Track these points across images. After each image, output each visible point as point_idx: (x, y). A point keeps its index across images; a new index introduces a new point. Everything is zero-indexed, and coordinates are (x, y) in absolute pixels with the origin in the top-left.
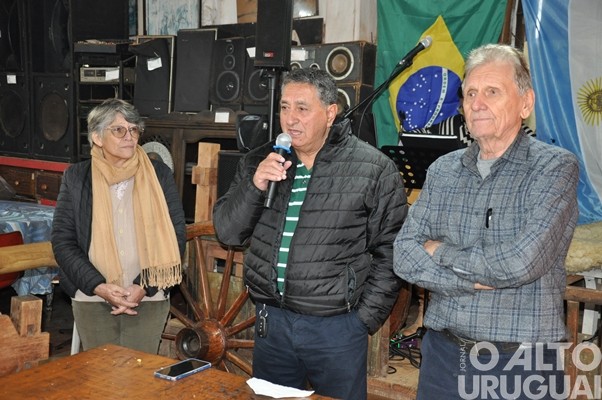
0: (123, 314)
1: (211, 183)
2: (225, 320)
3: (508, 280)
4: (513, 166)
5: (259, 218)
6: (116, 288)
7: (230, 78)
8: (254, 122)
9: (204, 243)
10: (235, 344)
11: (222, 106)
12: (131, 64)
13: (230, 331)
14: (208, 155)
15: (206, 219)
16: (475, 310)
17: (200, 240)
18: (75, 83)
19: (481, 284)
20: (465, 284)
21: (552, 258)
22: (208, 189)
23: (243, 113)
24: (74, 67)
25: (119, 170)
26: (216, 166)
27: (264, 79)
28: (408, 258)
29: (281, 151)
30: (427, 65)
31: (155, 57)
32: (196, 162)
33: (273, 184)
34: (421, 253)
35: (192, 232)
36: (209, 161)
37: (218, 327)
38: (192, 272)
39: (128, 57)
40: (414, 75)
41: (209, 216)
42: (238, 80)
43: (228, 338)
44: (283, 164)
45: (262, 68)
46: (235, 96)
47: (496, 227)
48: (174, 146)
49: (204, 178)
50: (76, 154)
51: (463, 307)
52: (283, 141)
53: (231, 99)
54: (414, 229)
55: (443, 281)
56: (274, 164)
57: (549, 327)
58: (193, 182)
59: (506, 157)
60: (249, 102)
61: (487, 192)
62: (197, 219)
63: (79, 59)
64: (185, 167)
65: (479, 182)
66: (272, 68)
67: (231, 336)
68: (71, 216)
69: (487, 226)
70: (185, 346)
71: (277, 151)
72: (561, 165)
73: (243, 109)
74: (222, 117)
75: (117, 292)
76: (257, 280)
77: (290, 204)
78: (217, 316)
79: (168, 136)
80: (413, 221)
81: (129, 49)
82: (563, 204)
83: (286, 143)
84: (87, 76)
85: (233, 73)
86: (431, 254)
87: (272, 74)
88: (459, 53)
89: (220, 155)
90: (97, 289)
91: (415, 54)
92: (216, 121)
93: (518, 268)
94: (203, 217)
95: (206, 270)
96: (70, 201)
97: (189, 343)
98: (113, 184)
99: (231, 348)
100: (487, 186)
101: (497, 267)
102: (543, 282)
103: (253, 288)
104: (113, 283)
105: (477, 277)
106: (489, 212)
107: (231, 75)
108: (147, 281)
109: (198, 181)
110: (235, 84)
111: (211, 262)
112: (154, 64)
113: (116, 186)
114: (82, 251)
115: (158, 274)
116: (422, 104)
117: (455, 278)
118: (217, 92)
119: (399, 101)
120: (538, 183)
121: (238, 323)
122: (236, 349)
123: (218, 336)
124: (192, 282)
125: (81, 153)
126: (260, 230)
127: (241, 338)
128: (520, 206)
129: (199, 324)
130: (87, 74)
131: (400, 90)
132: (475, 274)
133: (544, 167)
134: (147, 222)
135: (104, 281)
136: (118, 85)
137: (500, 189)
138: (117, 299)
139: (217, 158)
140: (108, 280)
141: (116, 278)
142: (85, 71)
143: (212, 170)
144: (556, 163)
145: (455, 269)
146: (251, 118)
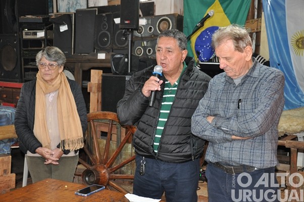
0: (51, 164)
1: (98, 91)
2: (108, 164)
3: (249, 133)
4: (252, 78)
5: (144, 112)
6: (47, 150)
7: (105, 35)
8: (121, 58)
9: (96, 124)
10: (114, 177)
11: (101, 50)
12: (51, 28)
13: (111, 170)
14: (96, 76)
15: (96, 110)
16: (231, 149)
17: (93, 122)
18: (20, 39)
19: (235, 136)
20: (227, 136)
21: (271, 123)
22: (97, 94)
23: (113, 53)
24: (19, 31)
25: (49, 86)
26: (100, 82)
27: (125, 35)
28: (199, 125)
29: (157, 75)
30: (210, 26)
31: (64, 24)
32: (90, 81)
33: (153, 93)
34: (205, 122)
35: (89, 118)
36: (97, 80)
37: (104, 168)
38: (89, 139)
39: (49, 25)
40: (204, 31)
41: (98, 109)
42: (109, 35)
43: (110, 173)
44: (158, 82)
45: (124, 29)
46: (108, 45)
47: (243, 108)
48: (75, 73)
49: (94, 89)
50: (21, 78)
51: (225, 148)
52: (158, 69)
53: (106, 46)
54: (202, 110)
55: (216, 135)
56: (153, 82)
57: (270, 159)
58: (88, 91)
59: (249, 74)
60: (116, 48)
61: (239, 91)
62: (91, 111)
63: (22, 26)
64: (82, 83)
65: (234, 87)
66: (129, 29)
67: (111, 173)
68: (25, 110)
69: (239, 108)
70: (87, 179)
71: (155, 75)
72: (276, 77)
73: (112, 52)
74: (102, 56)
75: (47, 152)
76: (141, 145)
77: (163, 104)
78: (104, 162)
79: (72, 67)
80: (201, 107)
81: (50, 20)
82: (277, 96)
83: (160, 70)
84: (27, 35)
85: (107, 32)
86: (210, 122)
87: (130, 32)
88: (227, 19)
89: (103, 76)
90: (37, 150)
91: (206, 20)
92: (98, 58)
93: (254, 127)
94: (94, 109)
95: (97, 138)
96: (24, 102)
97: (89, 177)
98: (47, 94)
99: (112, 179)
100: (239, 88)
101: (244, 126)
102: (266, 136)
103: (138, 149)
104: (46, 147)
105: (234, 132)
106: (240, 101)
107: (106, 33)
108: (64, 147)
109: (91, 90)
110: (108, 38)
111: (99, 134)
112: (64, 28)
113: (48, 95)
114: (30, 129)
115: (70, 143)
116: (208, 47)
117: (222, 133)
118: (99, 43)
119: (196, 45)
120: (264, 86)
121: (115, 166)
122: (114, 180)
123: (104, 173)
124: (89, 145)
125: (24, 77)
126: (145, 118)
127: (117, 173)
128: (255, 98)
129: (94, 167)
130: (27, 34)
131: (197, 39)
132: (232, 131)
133: (267, 78)
134: (65, 114)
135: (41, 146)
136: (44, 40)
137: (245, 90)
138: (47, 156)
139: (101, 78)
140: (43, 146)
141: (47, 144)
142: (26, 33)
143: (98, 84)
144: (273, 76)
145: (222, 128)
146: (119, 56)
